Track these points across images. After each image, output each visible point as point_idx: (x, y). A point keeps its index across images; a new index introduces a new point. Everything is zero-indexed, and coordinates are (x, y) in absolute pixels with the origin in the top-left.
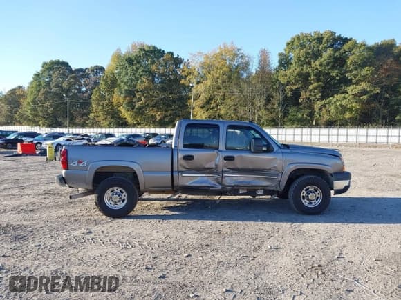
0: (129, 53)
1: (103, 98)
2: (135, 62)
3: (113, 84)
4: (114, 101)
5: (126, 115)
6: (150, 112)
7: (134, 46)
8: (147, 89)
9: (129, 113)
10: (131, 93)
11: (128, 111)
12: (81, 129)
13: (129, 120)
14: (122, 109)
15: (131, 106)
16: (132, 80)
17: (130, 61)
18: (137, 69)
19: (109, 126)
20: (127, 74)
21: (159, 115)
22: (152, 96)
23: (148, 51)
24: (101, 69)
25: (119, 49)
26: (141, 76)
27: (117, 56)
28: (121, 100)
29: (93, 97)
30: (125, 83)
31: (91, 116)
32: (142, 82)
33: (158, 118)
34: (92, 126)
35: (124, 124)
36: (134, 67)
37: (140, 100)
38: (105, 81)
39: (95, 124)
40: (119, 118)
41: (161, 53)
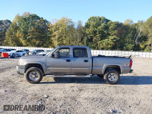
0: (23, 16)
1: (11, 34)
2: (27, 20)
3: (16, 28)
4: (17, 35)
6: (34, 41)
7: (25, 13)
8: (33, 32)
9: (24, 41)
10: (25, 33)
11: (23, 40)
13: (24, 44)
14: (21, 39)
15: (25, 38)
16: (26, 27)
17: (25, 19)
18: (29, 23)
19: (14, 46)
20: (24, 25)
21: (37, 42)
22: (35, 35)
23: (33, 16)
24: (9, 21)
25: (19, 14)
26: (31, 26)
27: (18, 17)
28: (20, 35)
29: (6, 33)
30: (23, 28)
31: (5, 41)
32: (31, 28)
33: (37, 44)
34: (5, 46)
35: (21, 45)
36: (27, 22)
37: (29, 35)
38: (13, 27)
39: (7, 44)
40: (18, 42)
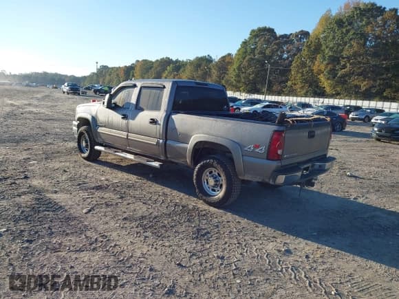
0: (340, 14)
1: (303, 65)
2: (346, 24)
3: (317, 49)
4: (315, 68)
5: (326, 83)
6: (354, 81)
7: (347, 6)
8: (355, 55)
9: (329, 81)
10: (335, 60)
11: (328, 79)
12: (276, 97)
13: (328, 90)
14: (322, 78)
15: (333, 73)
16: (339, 45)
17: (340, 23)
18: (348, 31)
19: (306, 95)
20: (334, 38)
21: (364, 85)
22: (360, 63)
23: (364, 10)
24: (305, 34)
25: (329, 11)
26: (351, 39)
27: (326, 19)
28: (322, 67)
29: (294, 64)
30: (330, 48)
31: (289, 83)
32: (351, 46)
33: (363, 89)
34: (288, 95)
35: (321, 93)
36: (344, 30)
37: (344, 66)
38: (309, 47)
39: (292, 92)
40: (317, 87)
41: (381, 10)
